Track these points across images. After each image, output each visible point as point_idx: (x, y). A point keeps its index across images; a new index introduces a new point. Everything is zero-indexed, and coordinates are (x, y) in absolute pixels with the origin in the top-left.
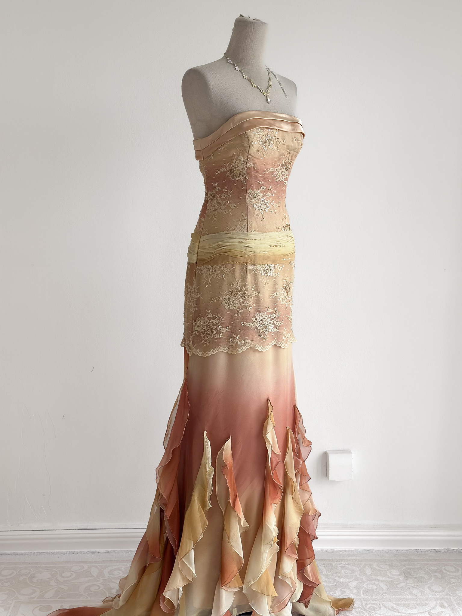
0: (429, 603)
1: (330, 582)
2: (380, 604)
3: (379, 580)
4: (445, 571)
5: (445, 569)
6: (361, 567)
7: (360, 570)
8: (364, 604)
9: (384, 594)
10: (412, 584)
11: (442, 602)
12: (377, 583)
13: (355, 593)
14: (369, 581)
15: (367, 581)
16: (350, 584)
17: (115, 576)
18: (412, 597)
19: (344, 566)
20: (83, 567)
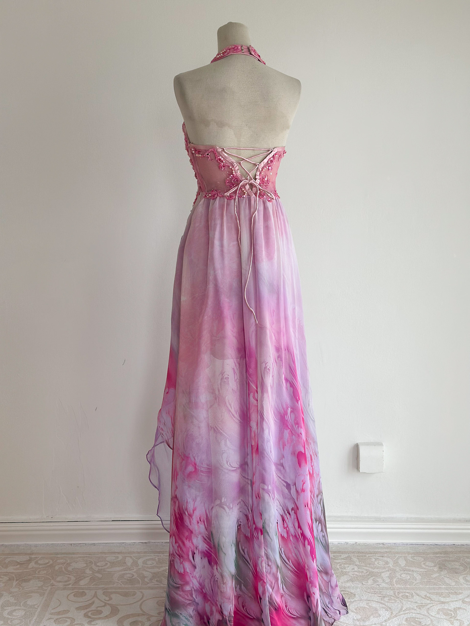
0: (463, 592)
1: (363, 572)
2: (413, 593)
3: (413, 571)
6: (395, 559)
8: (396, 593)
9: (417, 584)
10: (446, 574)
12: (410, 573)
13: (388, 582)
14: (402, 572)
16: (382, 574)
17: (149, 566)
18: (446, 587)
19: (378, 558)
20: (118, 557)
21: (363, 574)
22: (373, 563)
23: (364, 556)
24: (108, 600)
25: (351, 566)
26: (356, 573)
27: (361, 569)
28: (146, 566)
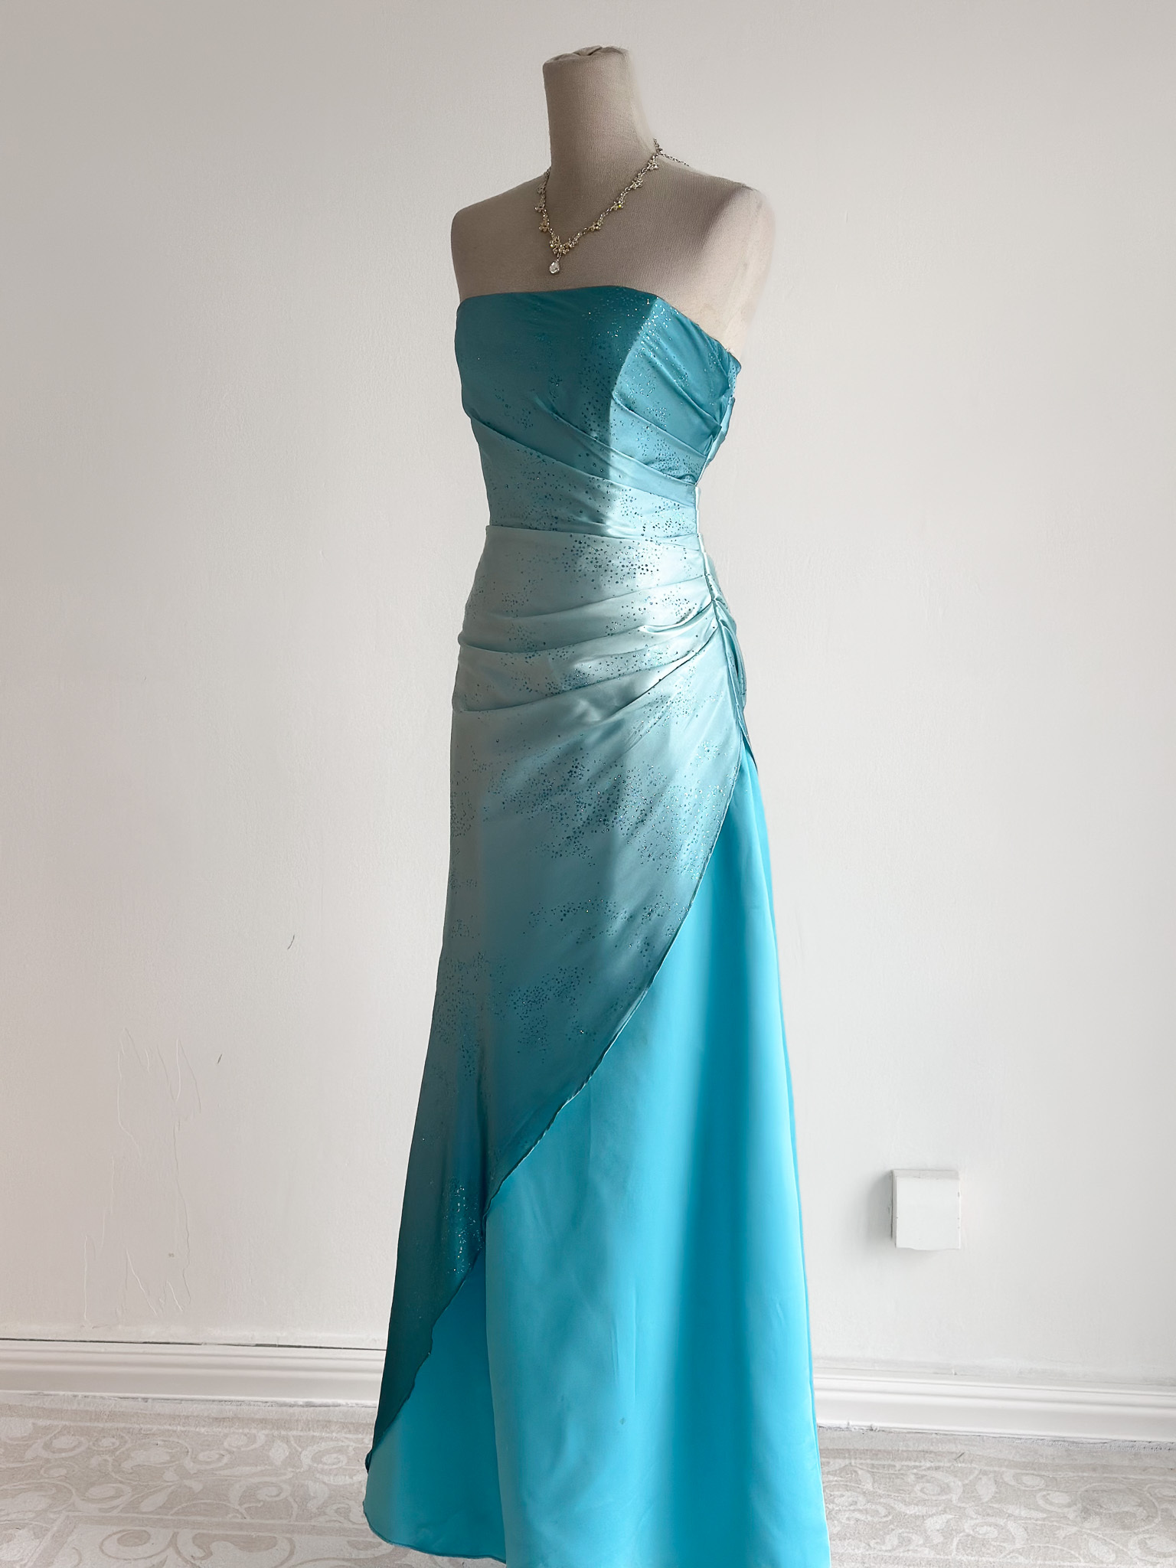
1: (877, 1513)
3: (1010, 1516)
6: (971, 1477)
7: (964, 1485)
9: (1014, 1554)
10: (1097, 1529)
12: (1001, 1522)
13: (937, 1545)
14: (979, 1516)
15: (975, 1517)
16: (929, 1522)
17: (326, 1467)
18: (1087, 1564)
20: (252, 1439)
21: (876, 1520)
22: (909, 1488)
23: (890, 1466)
25: (849, 1493)
26: (857, 1515)
27: (876, 1504)
28: (320, 1466)
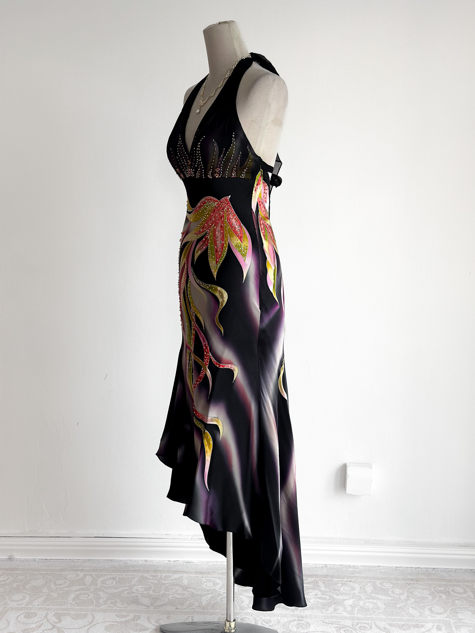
0: (425, 625)
1: (326, 599)
2: (373, 624)
3: (378, 599)
4: (451, 593)
5: (453, 591)
6: (363, 585)
7: (360, 587)
8: (355, 624)
9: (379, 614)
10: (412, 604)
11: (439, 624)
12: (375, 601)
13: (349, 611)
14: (366, 599)
16: (346, 602)
17: (108, 585)
18: (408, 618)
19: (346, 583)
20: (78, 575)
21: (325, 601)
22: (339, 588)
23: (332, 580)
24: (57, 623)
25: (315, 591)
26: (318, 600)
27: (325, 595)
